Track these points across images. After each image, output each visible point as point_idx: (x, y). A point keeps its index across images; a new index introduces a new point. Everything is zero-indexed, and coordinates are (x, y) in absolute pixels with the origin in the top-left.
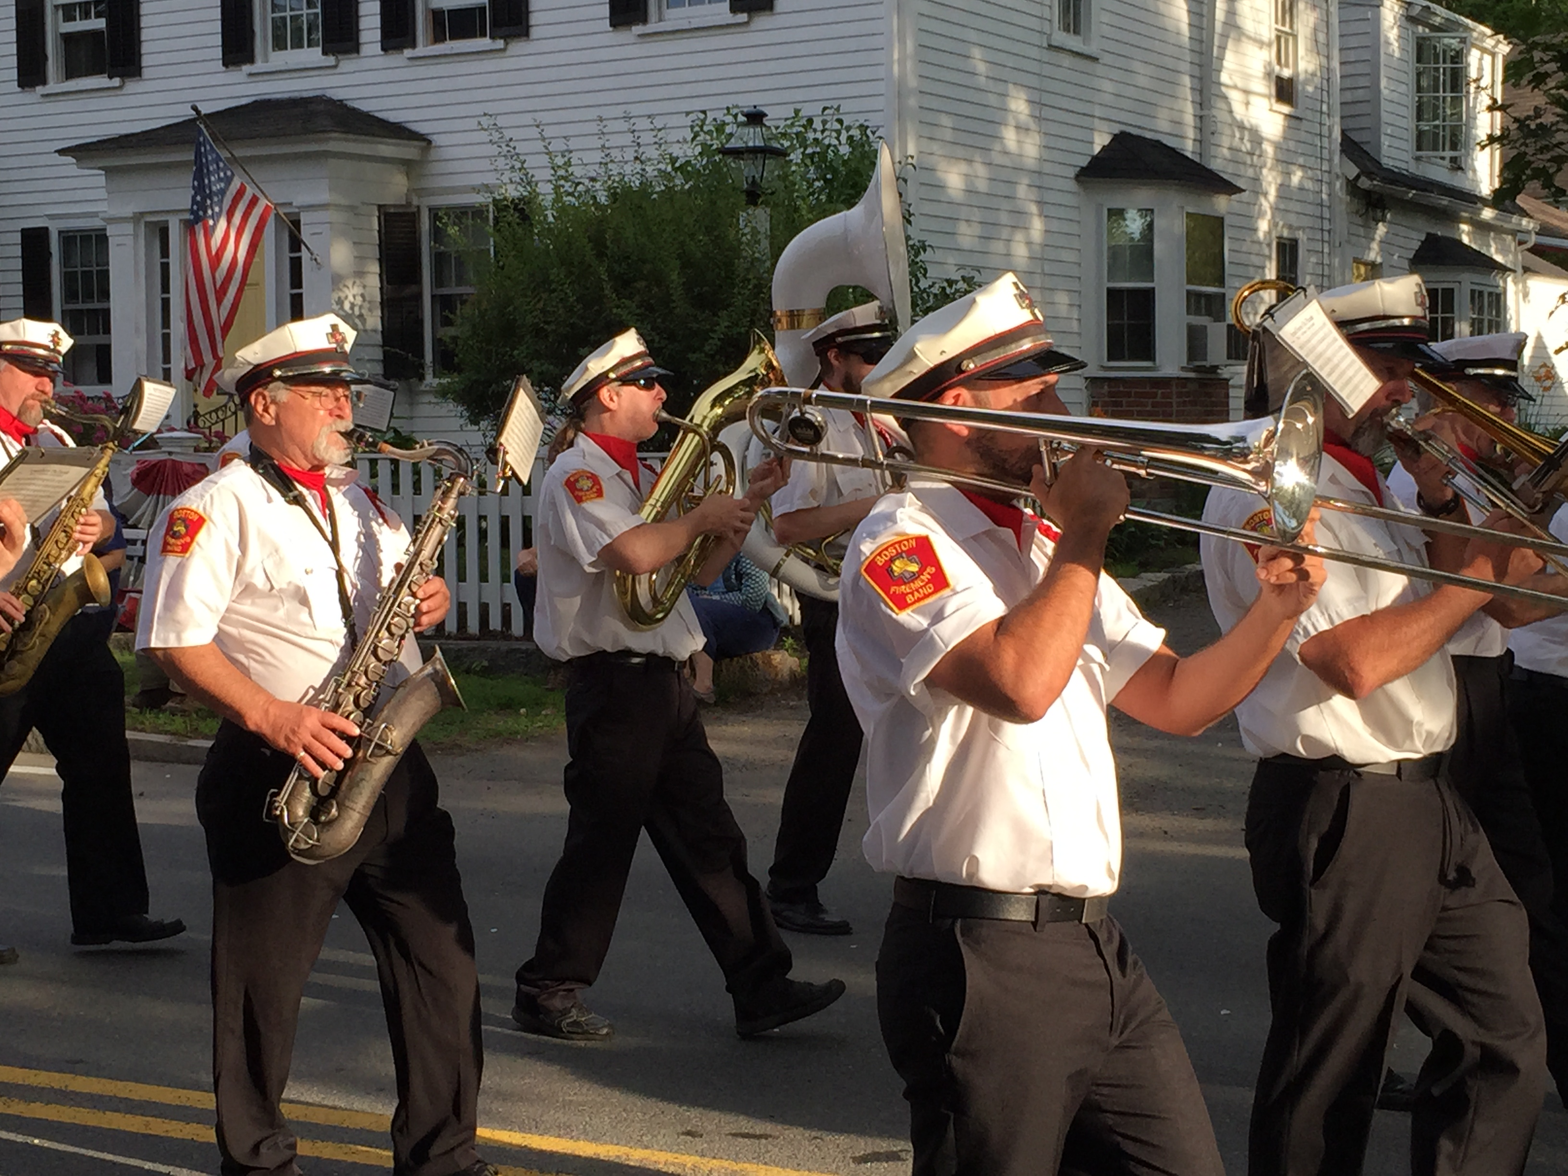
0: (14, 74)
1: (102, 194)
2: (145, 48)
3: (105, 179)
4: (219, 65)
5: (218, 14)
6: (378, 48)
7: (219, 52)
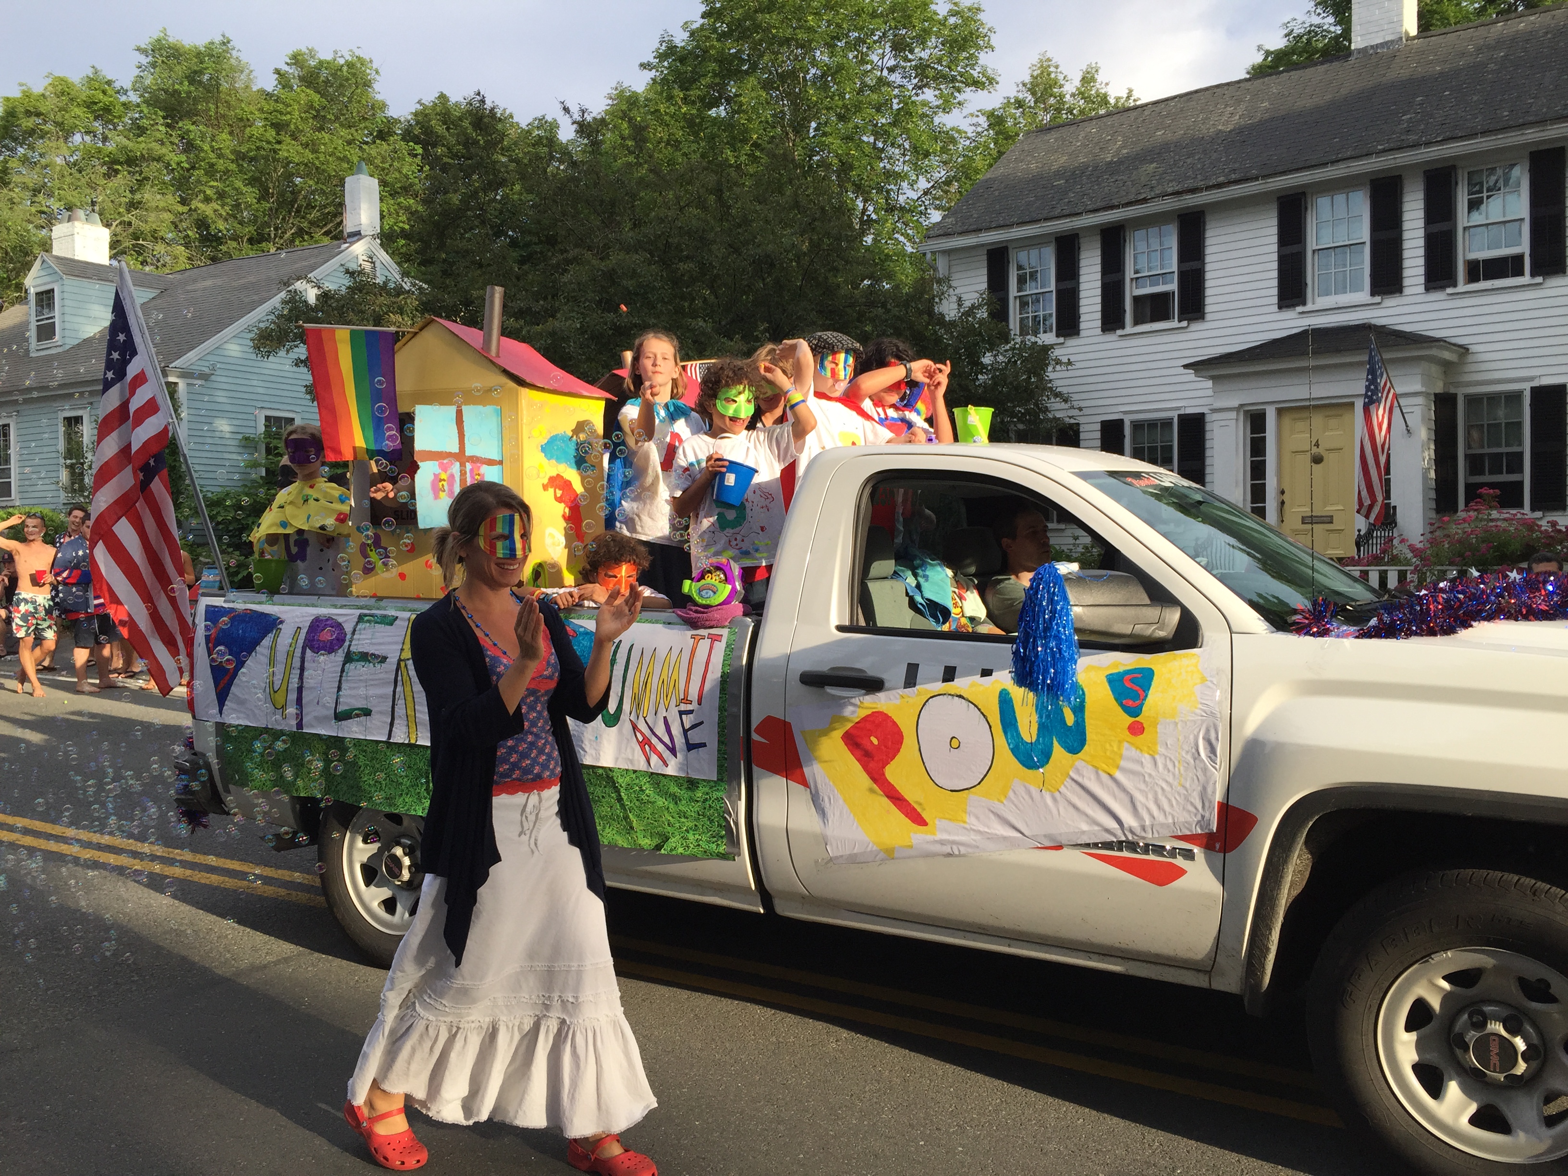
0: (1099, 323)
1: (1210, 392)
2: (1208, 301)
3: (1210, 384)
4: (1275, 308)
5: (1275, 274)
6: (1422, 289)
7: (1275, 300)
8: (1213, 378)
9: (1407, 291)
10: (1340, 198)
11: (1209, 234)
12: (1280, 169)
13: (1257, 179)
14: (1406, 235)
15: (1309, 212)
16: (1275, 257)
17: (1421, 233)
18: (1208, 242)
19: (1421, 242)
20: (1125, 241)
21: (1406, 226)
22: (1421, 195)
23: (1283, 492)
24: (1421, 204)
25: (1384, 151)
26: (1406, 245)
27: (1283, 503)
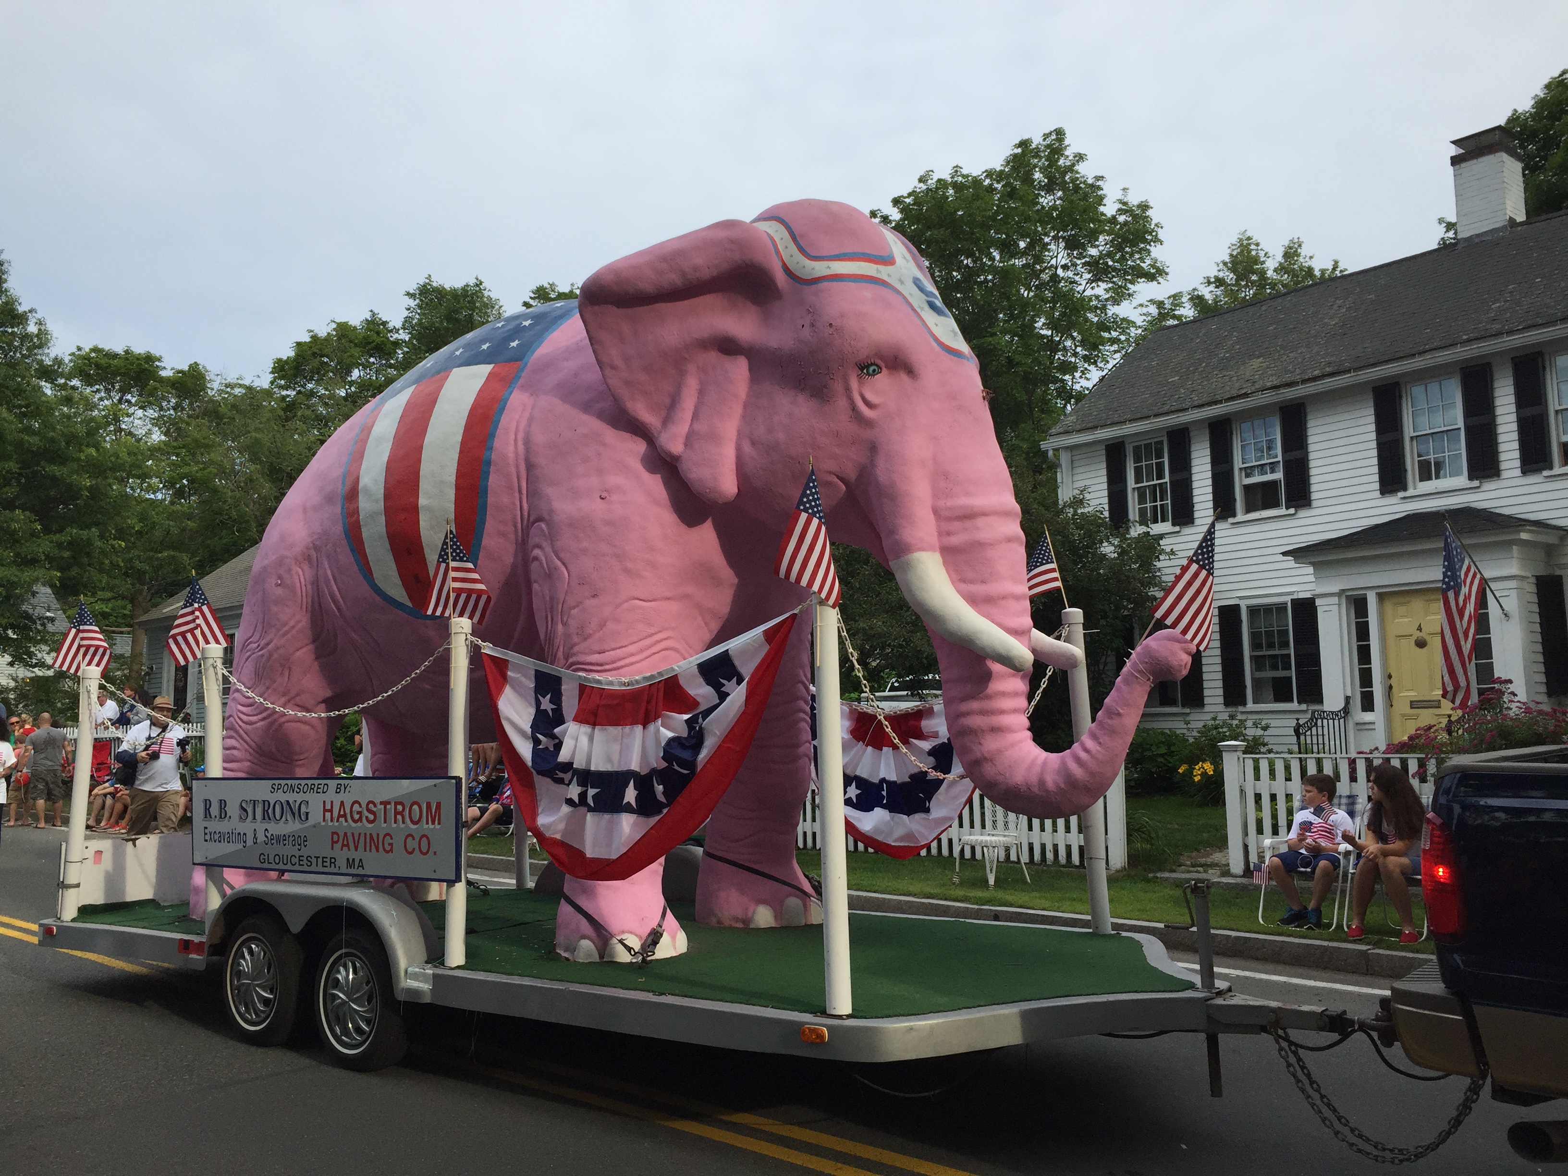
0: (1211, 512)
1: (1312, 578)
2: (1313, 488)
3: (1310, 570)
4: (1377, 494)
5: (1375, 461)
6: (1518, 472)
7: (1377, 486)
8: (1313, 564)
9: (1504, 474)
10: (1433, 387)
11: (1311, 424)
12: (1372, 361)
13: (1349, 371)
14: (1500, 420)
15: (1404, 399)
16: (1374, 444)
17: (1513, 417)
18: (1310, 432)
19: (1514, 427)
20: (1232, 433)
21: (1499, 411)
22: (1510, 381)
23: (1390, 677)
24: (1511, 390)
25: (1469, 341)
26: (1501, 429)
27: (1391, 687)
